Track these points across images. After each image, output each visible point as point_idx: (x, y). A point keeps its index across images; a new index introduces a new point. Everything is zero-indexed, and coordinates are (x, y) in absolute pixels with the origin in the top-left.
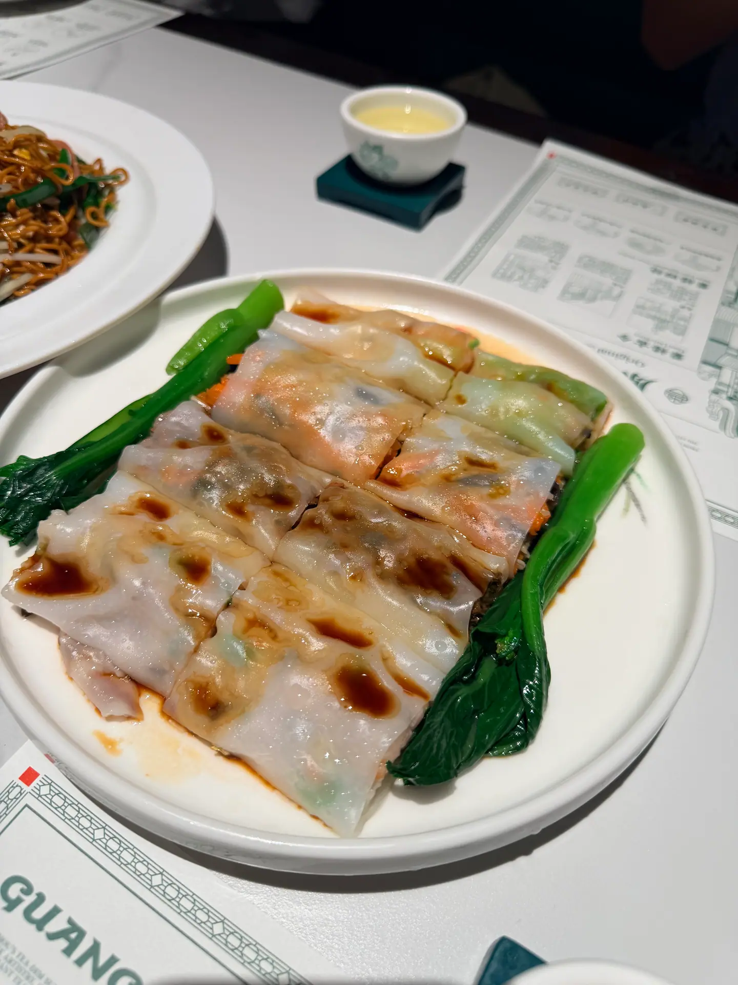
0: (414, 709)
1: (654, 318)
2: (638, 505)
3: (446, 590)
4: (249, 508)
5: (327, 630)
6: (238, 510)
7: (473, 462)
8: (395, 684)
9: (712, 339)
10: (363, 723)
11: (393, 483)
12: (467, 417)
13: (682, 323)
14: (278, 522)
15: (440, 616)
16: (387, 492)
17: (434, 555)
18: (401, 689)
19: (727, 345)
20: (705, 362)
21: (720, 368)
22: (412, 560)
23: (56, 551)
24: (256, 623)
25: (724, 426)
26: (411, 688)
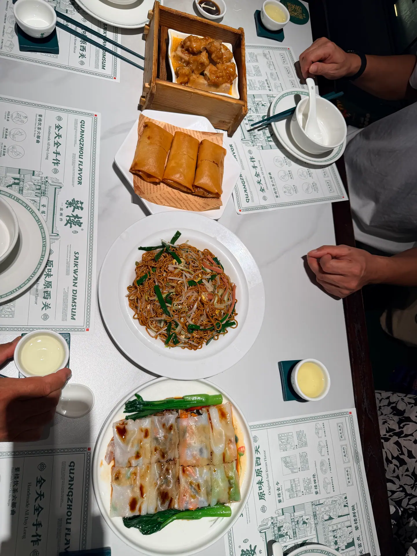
0: (137, 513)
1: (292, 487)
2: (214, 523)
3: (163, 503)
4: (157, 451)
5: (141, 488)
6: (156, 450)
7: (198, 486)
8: (139, 507)
9: (294, 506)
10: (128, 508)
11: (184, 471)
12: (211, 474)
13: (295, 495)
14: (158, 459)
15: (157, 505)
16: (181, 472)
17: (170, 495)
18: (138, 509)
19: (294, 512)
20: (282, 509)
21: (283, 514)
22: (166, 492)
23: (127, 427)
24: (135, 474)
25: (260, 526)
26: (140, 510)
